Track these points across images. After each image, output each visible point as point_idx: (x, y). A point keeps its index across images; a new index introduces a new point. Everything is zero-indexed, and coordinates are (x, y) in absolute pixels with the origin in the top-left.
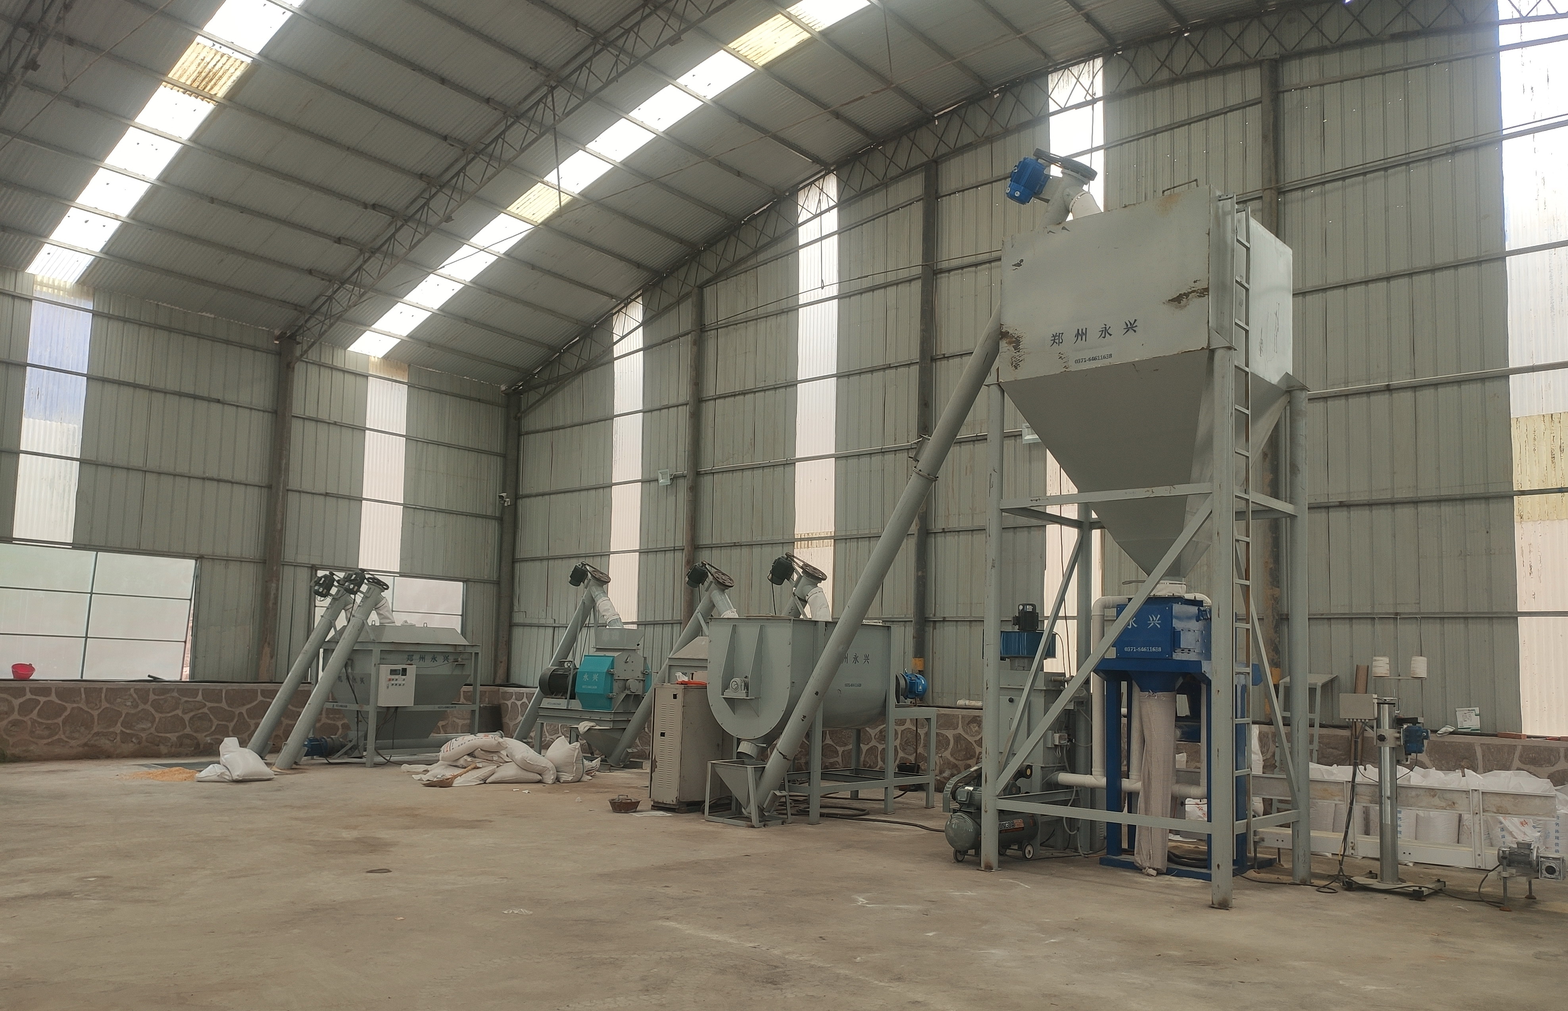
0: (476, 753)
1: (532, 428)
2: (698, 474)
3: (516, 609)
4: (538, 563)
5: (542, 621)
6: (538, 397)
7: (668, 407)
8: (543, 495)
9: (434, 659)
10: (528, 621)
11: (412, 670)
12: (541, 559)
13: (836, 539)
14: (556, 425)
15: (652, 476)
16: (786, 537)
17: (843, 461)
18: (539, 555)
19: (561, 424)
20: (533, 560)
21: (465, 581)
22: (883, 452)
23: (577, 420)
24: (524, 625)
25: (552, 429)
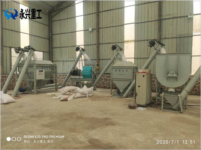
0: (71, 91)
1: (55, 20)
2: (99, 28)
3: (53, 58)
4: (58, 49)
5: (60, 60)
6: (56, 13)
7: (90, 14)
8: (59, 34)
9: (47, 68)
10: (57, 60)
11: (44, 71)
12: (59, 48)
13: (135, 41)
14: (61, 19)
15: (87, 29)
16: (122, 41)
17: (137, 24)
18: (58, 47)
19: (62, 19)
20: (57, 48)
21: (43, 52)
22: (148, 22)
23: (66, 18)
24: (56, 61)
25: (60, 20)
